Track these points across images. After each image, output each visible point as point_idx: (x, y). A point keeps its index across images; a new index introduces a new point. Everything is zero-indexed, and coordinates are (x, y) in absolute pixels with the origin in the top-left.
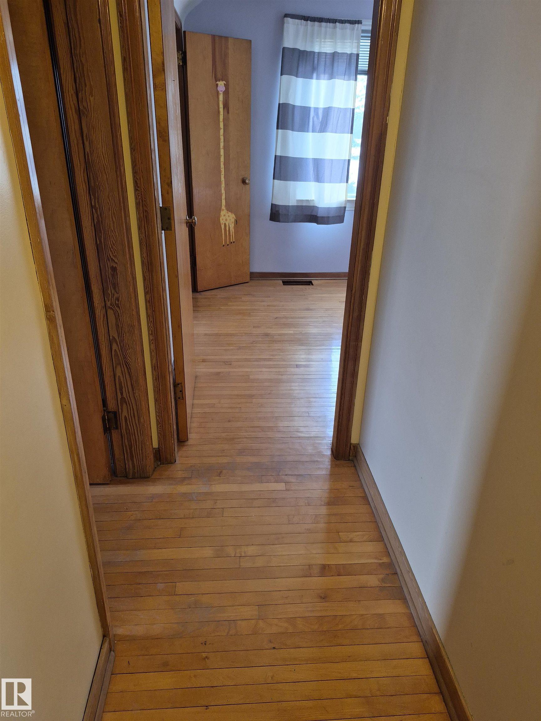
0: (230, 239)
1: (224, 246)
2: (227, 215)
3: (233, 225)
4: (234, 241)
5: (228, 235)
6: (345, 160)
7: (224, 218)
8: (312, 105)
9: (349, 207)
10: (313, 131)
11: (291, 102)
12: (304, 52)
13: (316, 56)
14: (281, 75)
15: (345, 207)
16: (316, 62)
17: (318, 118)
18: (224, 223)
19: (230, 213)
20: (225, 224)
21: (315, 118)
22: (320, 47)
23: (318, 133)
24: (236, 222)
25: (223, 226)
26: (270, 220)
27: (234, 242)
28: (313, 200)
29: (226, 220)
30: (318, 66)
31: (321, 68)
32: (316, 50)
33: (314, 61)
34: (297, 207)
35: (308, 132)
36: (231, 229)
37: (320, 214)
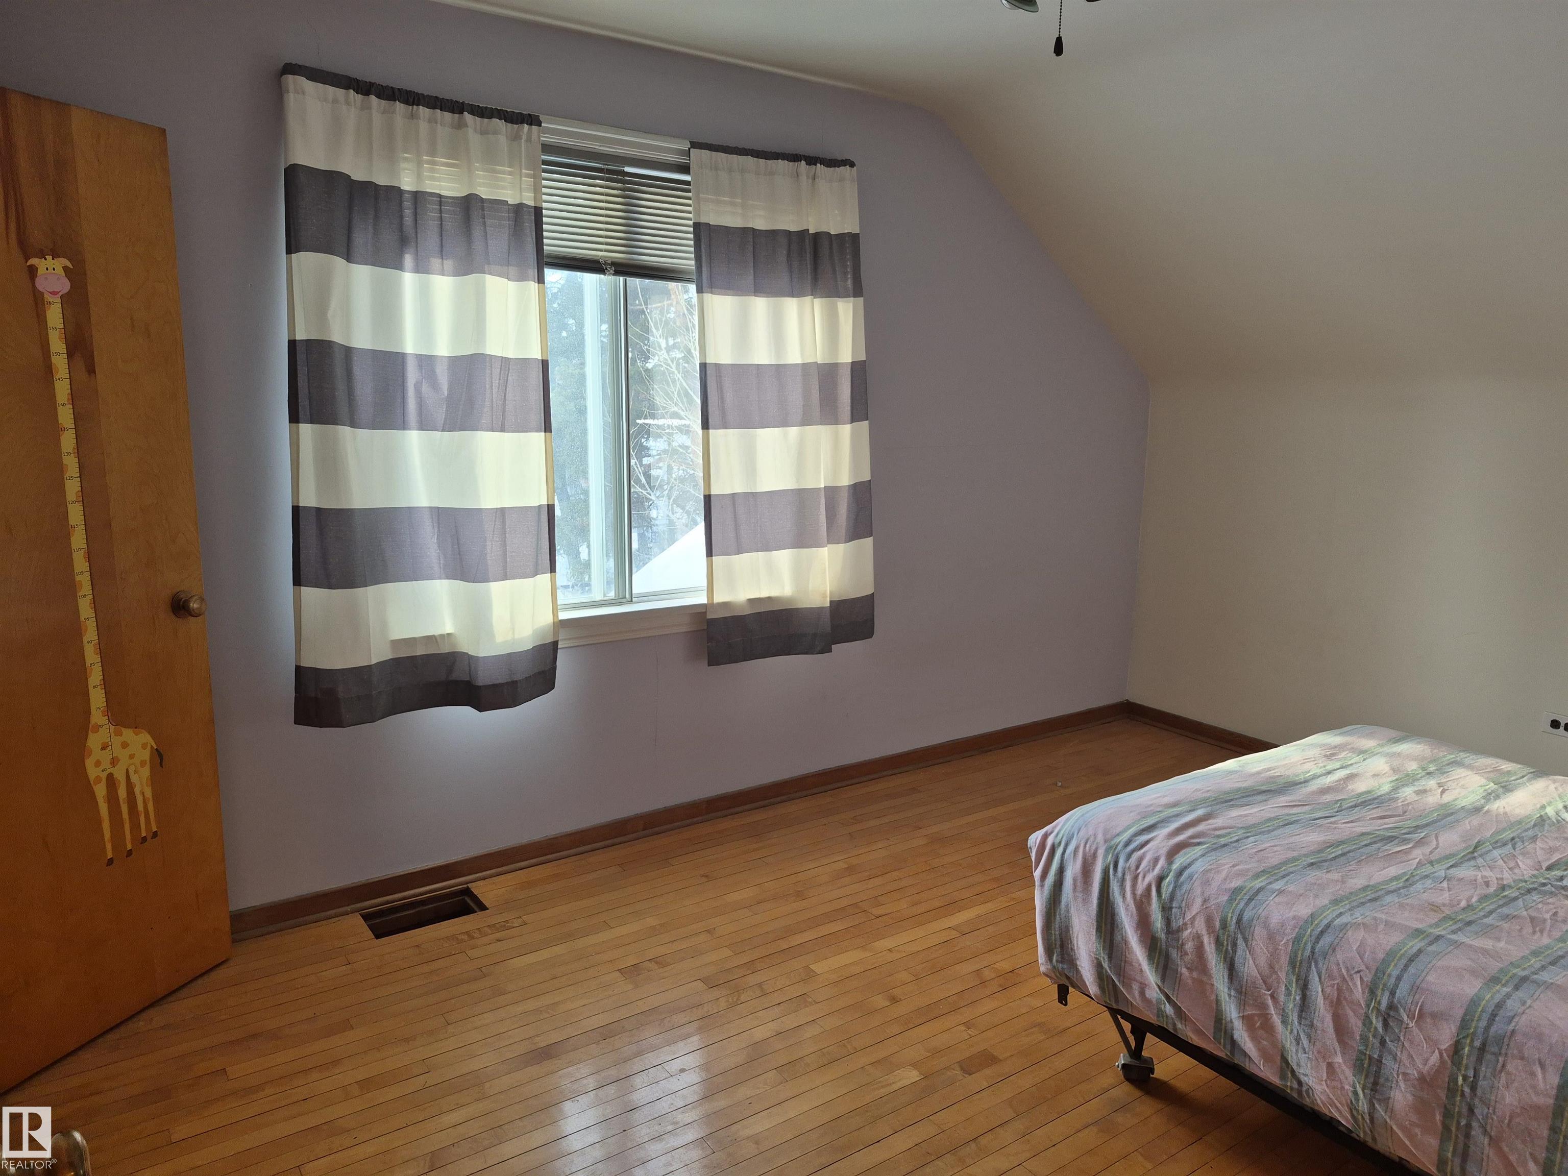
0: (135, 826)
1: (110, 862)
2: (117, 741)
3: (146, 772)
4: (154, 829)
5: (125, 815)
6: (540, 507)
7: (106, 757)
8: (410, 346)
9: (565, 639)
10: (424, 425)
11: (337, 337)
12: (368, 187)
13: (407, 203)
14: (289, 251)
15: (555, 644)
16: (408, 220)
17: (434, 385)
18: (104, 776)
19: (128, 734)
20: (111, 779)
21: (425, 388)
22: (419, 176)
23: (443, 430)
24: (159, 757)
25: (100, 791)
26: (297, 722)
27: (155, 835)
28: (448, 634)
29: (114, 762)
30: (416, 232)
31: (430, 238)
32: (407, 183)
33: (401, 217)
34: (396, 662)
35: (404, 426)
36: (137, 790)
37: (483, 678)
